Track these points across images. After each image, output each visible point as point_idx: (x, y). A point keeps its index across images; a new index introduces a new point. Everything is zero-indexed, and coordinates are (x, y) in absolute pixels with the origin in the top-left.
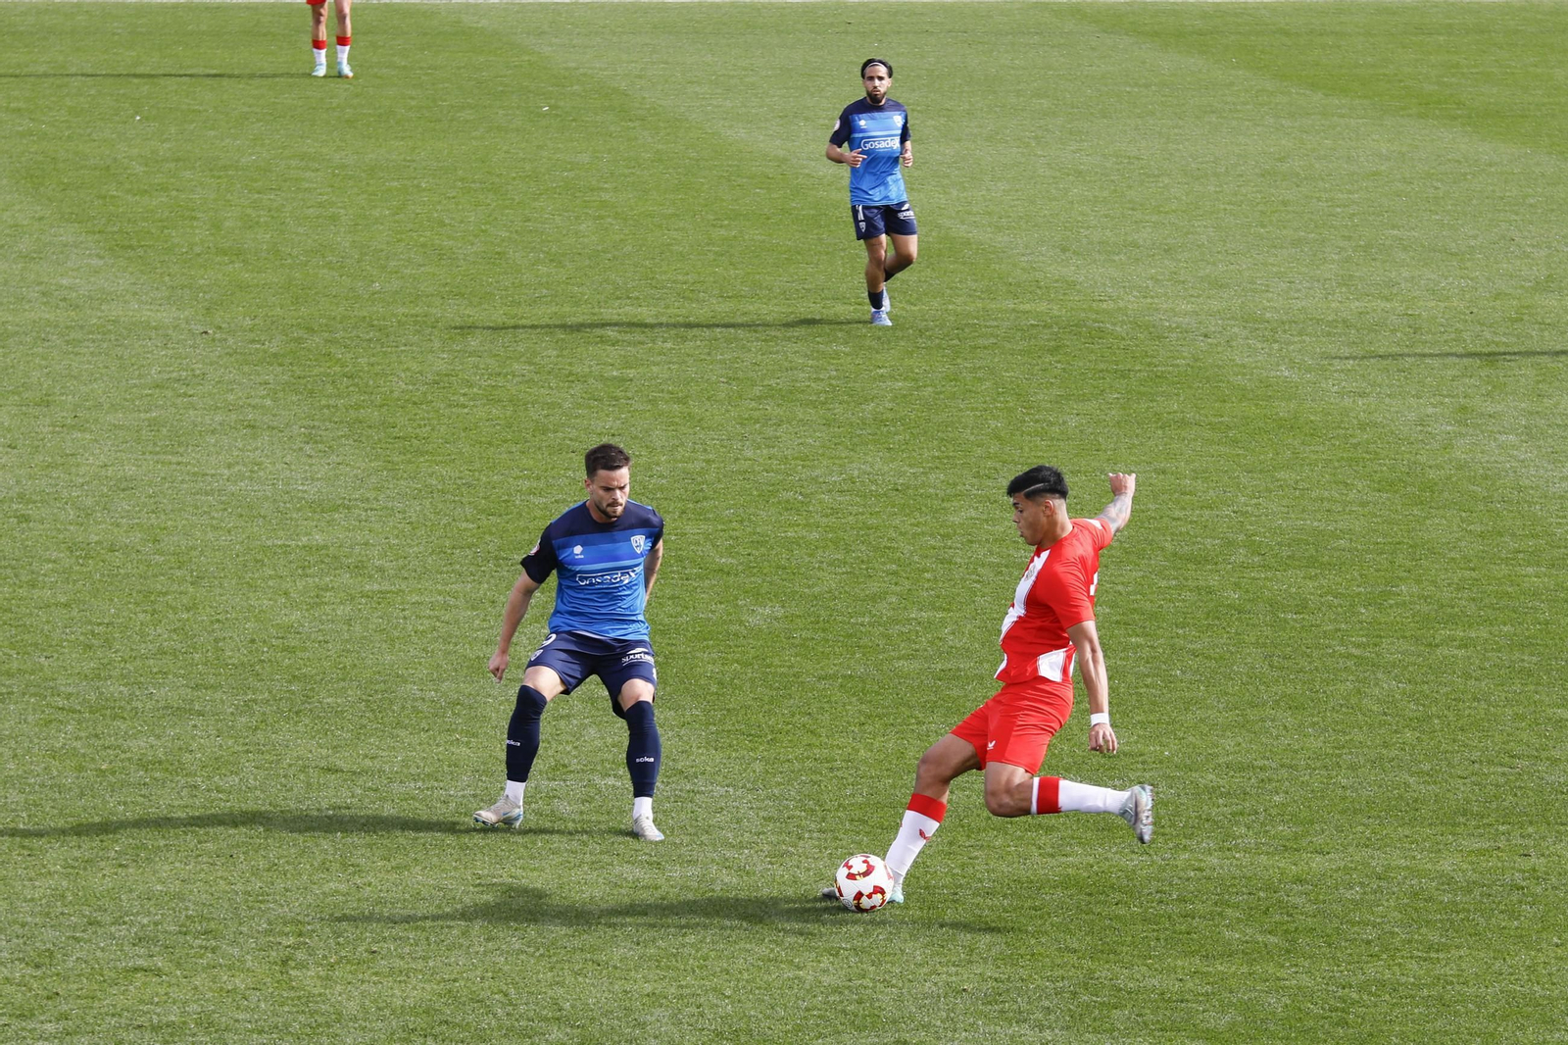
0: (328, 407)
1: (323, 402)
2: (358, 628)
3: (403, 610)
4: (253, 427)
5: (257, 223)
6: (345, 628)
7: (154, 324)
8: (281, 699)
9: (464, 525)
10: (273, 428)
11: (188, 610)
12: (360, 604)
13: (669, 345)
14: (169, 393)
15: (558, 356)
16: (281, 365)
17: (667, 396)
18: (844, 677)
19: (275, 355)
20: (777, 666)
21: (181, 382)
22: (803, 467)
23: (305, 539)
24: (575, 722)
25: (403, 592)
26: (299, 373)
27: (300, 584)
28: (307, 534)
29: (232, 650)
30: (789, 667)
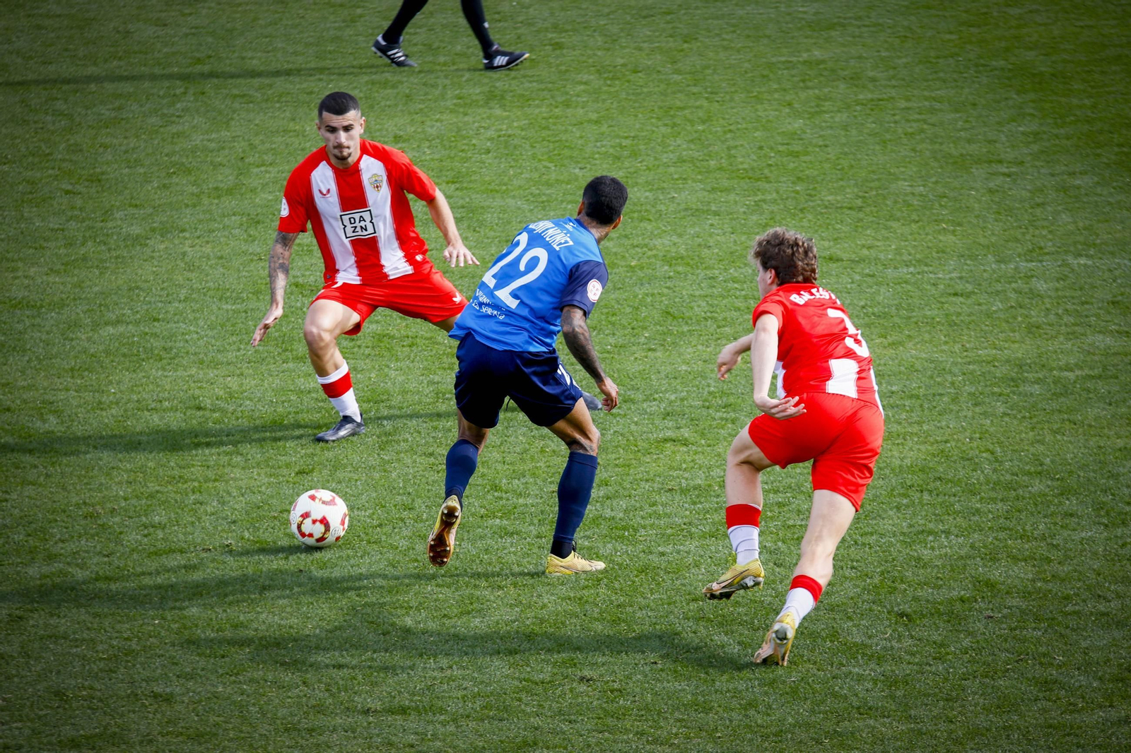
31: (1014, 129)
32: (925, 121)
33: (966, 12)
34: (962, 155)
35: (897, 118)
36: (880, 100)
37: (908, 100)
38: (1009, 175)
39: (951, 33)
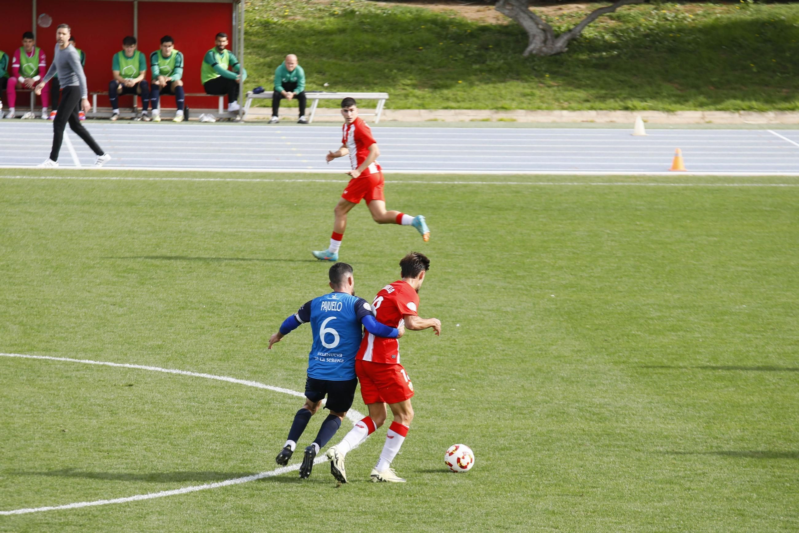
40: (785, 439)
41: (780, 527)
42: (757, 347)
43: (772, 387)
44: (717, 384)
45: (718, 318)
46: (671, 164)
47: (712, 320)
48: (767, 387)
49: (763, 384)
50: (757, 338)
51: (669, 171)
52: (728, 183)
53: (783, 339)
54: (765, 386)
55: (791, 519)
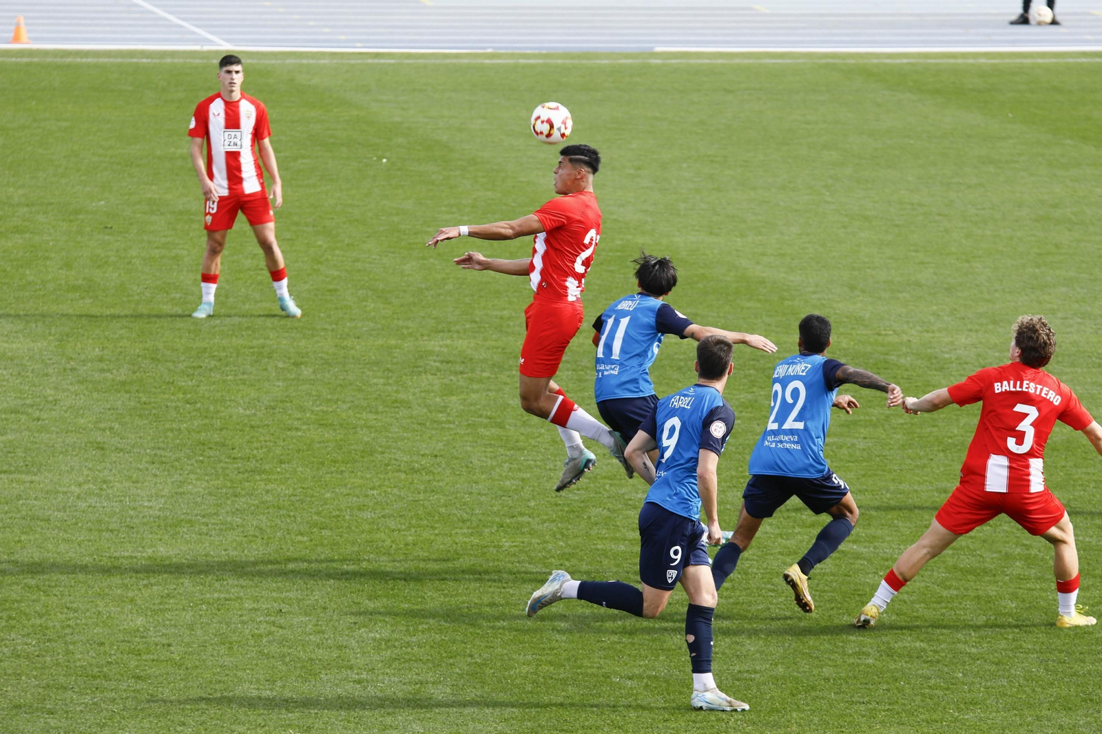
0: (172, 430)
1: (167, 426)
2: (199, 632)
3: (241, 616)
4: (103, 449)
5: (106, 263)
6: (188, 632)
7: (10, 354)
8: (127, 698)
9: (300, 538)
10: (121, 450)
11: (41, 616)
12: (200, 610)
13: (486, 375)
14: (23, 418)
15: (384, 385)
16: (127, 392)
17: (486, 421)
18: (649, 677)
19: (123, 383)
20: (587, 667)
21: (35, 407)
22: (611, 485)
23: (150, 551)
24: (400, 718)
25: (241, 599)
26: (145, 399)
27: (146, 593)
28: (152, 546)
29: (82, 653)
30: (598, 668)
31: (365, 635)
32: (273, 623)
33: (318, 513)
34: (311, 659)
35: (244, 618)
36: (226, 600)
37: (256, 600)
38: (359, 682)
39: (302, 534)
40: (152, 359)
41: (146, 462)
42: (117, 251)
43: (136, 298)
44: (70, 295)
45: (72, 218)
46: (11, 35)
47: (64, 220)
48: (131, 298)
49: (126, 294)
50: (118, 241)
51: (9, 43)
52: (81, 57)
53: (149, 242)
54: (128, 296)
55: (159, 452)
